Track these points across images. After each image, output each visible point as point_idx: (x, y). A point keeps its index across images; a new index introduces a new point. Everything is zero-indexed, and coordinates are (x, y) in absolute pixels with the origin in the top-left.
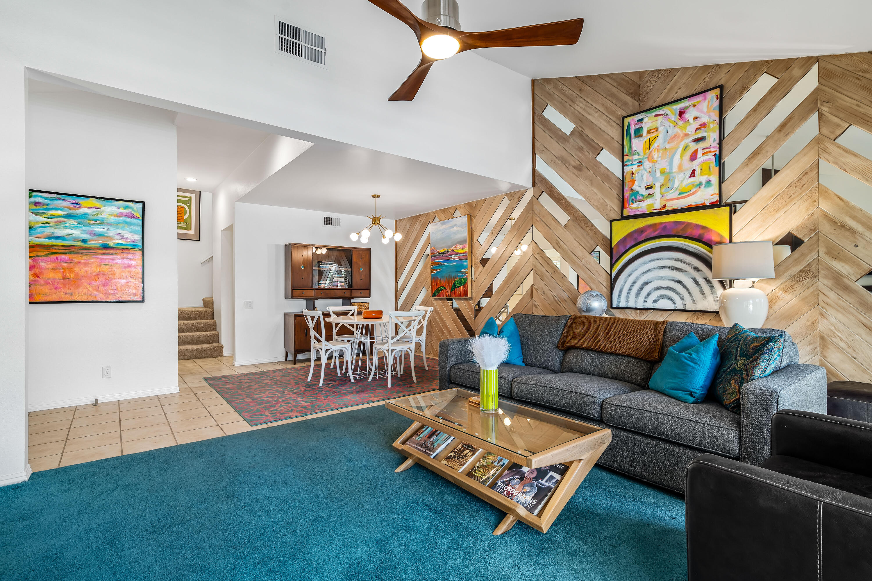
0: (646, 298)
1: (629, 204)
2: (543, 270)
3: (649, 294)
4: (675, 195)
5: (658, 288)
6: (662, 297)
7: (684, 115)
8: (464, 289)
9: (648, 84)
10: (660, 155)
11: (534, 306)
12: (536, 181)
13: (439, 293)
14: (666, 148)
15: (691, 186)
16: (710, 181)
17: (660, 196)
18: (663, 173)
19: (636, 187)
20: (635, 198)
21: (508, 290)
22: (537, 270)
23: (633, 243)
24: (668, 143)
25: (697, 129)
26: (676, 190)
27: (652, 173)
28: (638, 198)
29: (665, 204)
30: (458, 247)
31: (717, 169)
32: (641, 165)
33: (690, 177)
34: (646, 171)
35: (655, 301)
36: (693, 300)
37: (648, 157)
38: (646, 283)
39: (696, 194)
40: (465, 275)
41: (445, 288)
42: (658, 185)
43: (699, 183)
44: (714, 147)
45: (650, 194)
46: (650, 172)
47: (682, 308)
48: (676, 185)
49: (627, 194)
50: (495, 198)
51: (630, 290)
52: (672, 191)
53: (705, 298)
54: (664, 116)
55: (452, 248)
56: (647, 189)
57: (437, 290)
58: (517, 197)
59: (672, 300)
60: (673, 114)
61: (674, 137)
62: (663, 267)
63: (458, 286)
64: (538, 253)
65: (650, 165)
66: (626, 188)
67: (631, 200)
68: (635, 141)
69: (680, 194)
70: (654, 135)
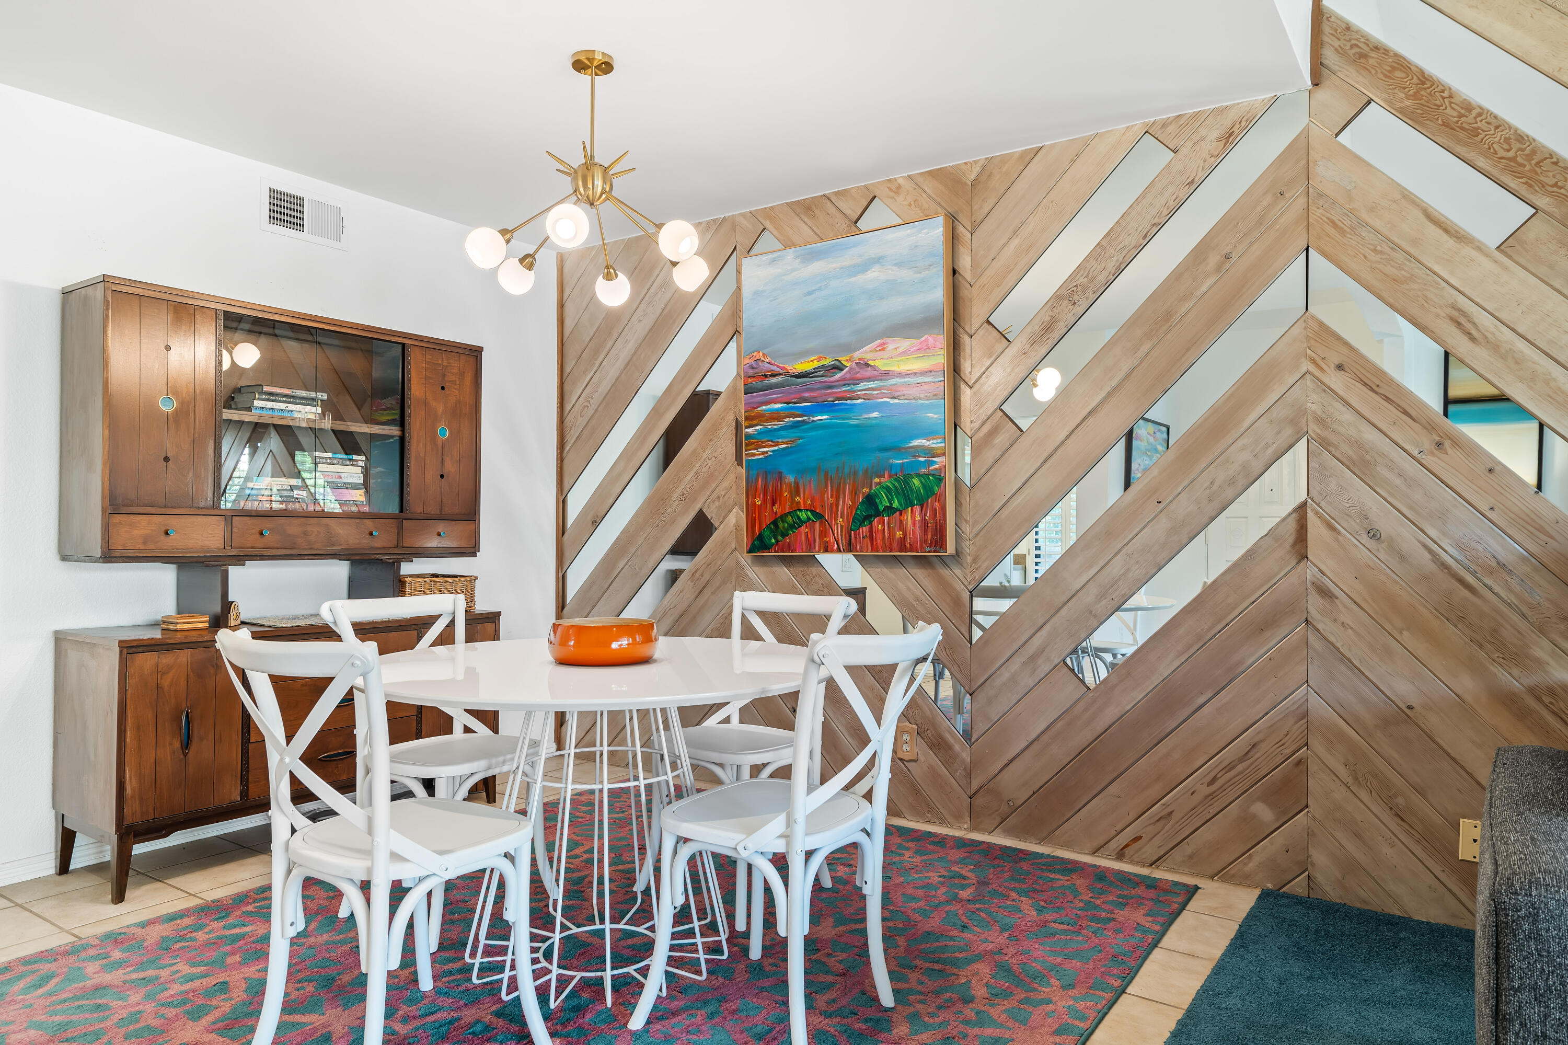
2: (1369, 435)
8: (924, 522)
11: (1313, 593)
12: (1330, 57)
13: (784, 535)
21: (1163, 523)
22: (1332, 437)
30: (890, 347)
40: (929, 463)
41: (820, 516)
50: (1087, 143)
55: (857, 355)
57: (775, 523)
58: (1215, 134)
63: (886, 508)
64: (1340, 367)
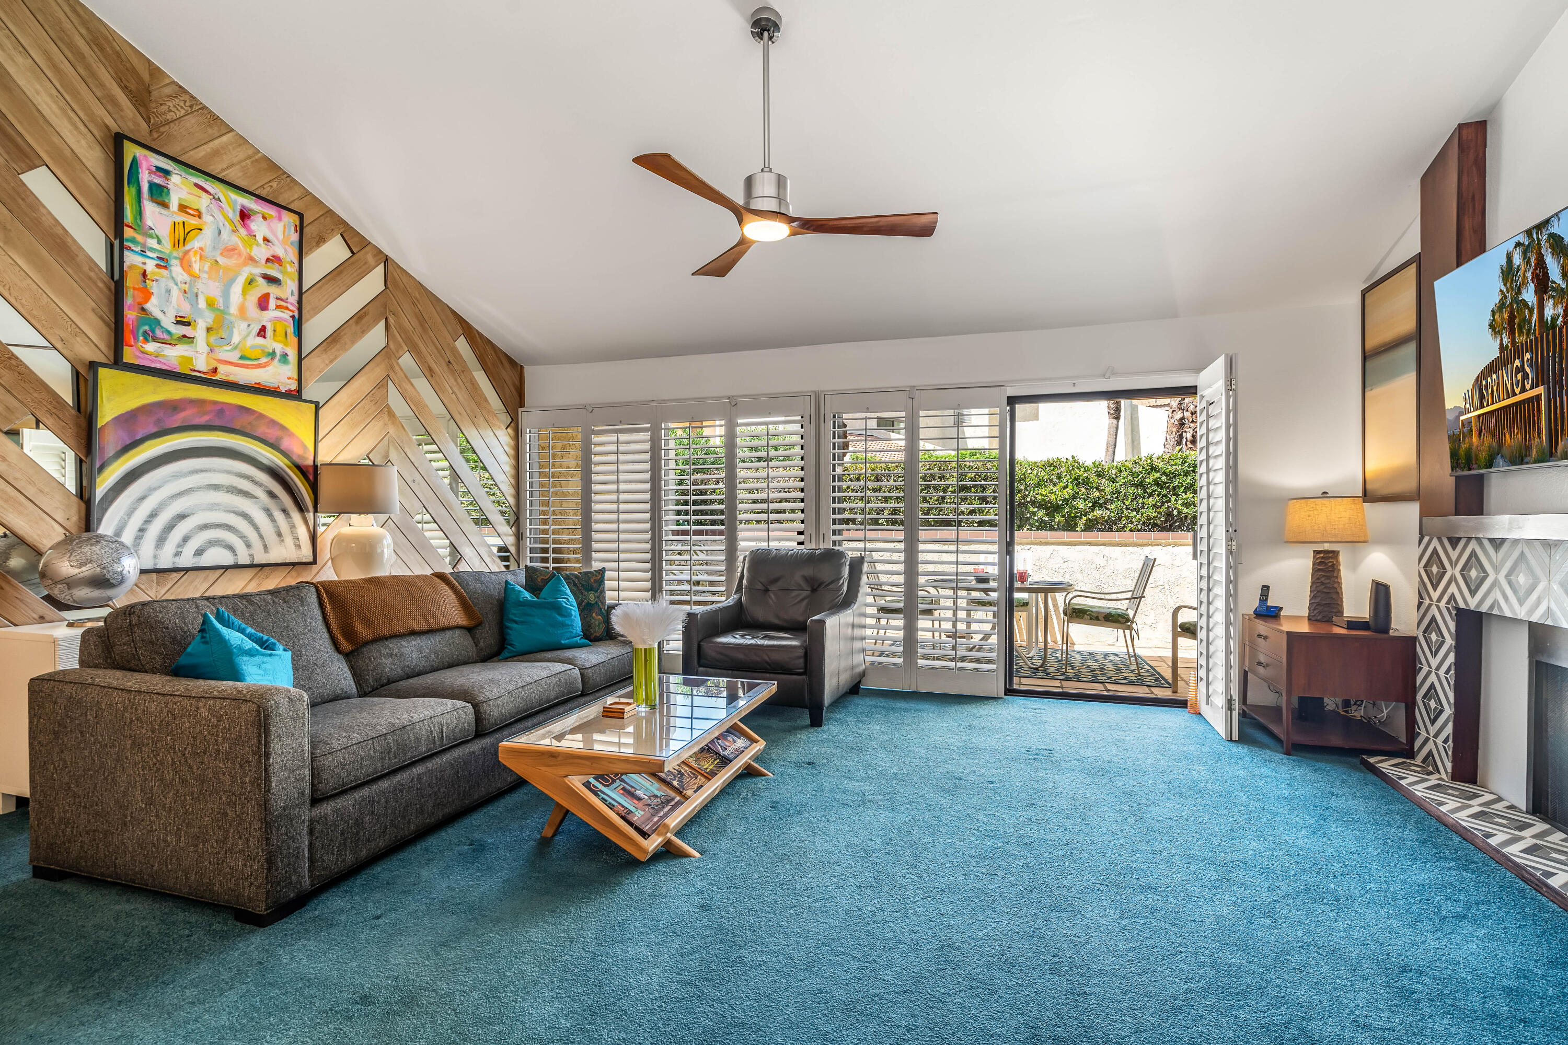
0: (179, 546)
1: (136, 339)
3: (186, 539)
4: (234, 357)
5: (205, 527)
6: (213, 543)
7: (248, 222)
9: (170, 104)
10: (206, 268)
14: (216, 261)
15: (260, 351)
16: (287, 354)
17: (207, 349)
18: (211, 305)
19: (153, 306)
20: (153, 331)
23: (154, 430)
24: (221, 254)
25: (268, 260)
26: (236, 348)
27: (190, 295)
28: (158, 333)
29: (216, 368)
31: (296, 340)
32: (165, 267)
33: (259, 335)
34: (176, 284)
35: (199, 552)
36: (265, 547)
37: (181, 260)
38: (182, 517)
39: (267, 368)
42: (202, 325)
43: (271, 351)
44: (292, 304)
45: (184, 336)
46: (185, 292)
47: (248, 562)
48: (236, 339)
49: (130, 315)
51: (142, 530)
52: (228, 348)
53: (282, 541)
54: (214, 198)
56: (178, 323)
59: (231, 548)
60: (229, 205)
61: (230, 251)
62: (216, 487)
65: (186, 277)
66: (129, 300)
67: (141, 331)
68: (150, 208)
69: (242, 358)
70: (193, 222)
